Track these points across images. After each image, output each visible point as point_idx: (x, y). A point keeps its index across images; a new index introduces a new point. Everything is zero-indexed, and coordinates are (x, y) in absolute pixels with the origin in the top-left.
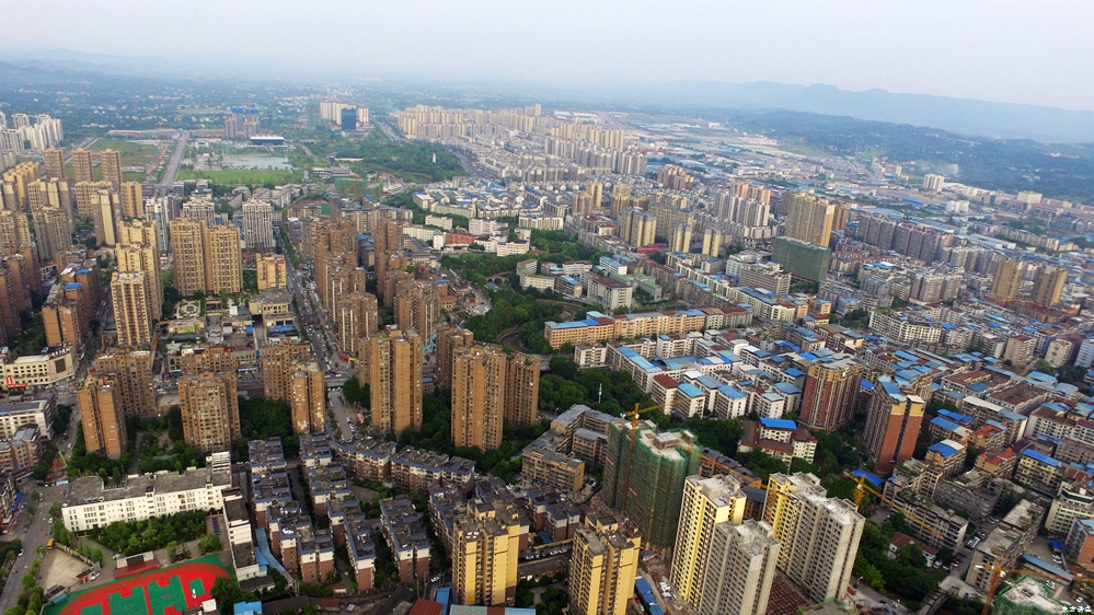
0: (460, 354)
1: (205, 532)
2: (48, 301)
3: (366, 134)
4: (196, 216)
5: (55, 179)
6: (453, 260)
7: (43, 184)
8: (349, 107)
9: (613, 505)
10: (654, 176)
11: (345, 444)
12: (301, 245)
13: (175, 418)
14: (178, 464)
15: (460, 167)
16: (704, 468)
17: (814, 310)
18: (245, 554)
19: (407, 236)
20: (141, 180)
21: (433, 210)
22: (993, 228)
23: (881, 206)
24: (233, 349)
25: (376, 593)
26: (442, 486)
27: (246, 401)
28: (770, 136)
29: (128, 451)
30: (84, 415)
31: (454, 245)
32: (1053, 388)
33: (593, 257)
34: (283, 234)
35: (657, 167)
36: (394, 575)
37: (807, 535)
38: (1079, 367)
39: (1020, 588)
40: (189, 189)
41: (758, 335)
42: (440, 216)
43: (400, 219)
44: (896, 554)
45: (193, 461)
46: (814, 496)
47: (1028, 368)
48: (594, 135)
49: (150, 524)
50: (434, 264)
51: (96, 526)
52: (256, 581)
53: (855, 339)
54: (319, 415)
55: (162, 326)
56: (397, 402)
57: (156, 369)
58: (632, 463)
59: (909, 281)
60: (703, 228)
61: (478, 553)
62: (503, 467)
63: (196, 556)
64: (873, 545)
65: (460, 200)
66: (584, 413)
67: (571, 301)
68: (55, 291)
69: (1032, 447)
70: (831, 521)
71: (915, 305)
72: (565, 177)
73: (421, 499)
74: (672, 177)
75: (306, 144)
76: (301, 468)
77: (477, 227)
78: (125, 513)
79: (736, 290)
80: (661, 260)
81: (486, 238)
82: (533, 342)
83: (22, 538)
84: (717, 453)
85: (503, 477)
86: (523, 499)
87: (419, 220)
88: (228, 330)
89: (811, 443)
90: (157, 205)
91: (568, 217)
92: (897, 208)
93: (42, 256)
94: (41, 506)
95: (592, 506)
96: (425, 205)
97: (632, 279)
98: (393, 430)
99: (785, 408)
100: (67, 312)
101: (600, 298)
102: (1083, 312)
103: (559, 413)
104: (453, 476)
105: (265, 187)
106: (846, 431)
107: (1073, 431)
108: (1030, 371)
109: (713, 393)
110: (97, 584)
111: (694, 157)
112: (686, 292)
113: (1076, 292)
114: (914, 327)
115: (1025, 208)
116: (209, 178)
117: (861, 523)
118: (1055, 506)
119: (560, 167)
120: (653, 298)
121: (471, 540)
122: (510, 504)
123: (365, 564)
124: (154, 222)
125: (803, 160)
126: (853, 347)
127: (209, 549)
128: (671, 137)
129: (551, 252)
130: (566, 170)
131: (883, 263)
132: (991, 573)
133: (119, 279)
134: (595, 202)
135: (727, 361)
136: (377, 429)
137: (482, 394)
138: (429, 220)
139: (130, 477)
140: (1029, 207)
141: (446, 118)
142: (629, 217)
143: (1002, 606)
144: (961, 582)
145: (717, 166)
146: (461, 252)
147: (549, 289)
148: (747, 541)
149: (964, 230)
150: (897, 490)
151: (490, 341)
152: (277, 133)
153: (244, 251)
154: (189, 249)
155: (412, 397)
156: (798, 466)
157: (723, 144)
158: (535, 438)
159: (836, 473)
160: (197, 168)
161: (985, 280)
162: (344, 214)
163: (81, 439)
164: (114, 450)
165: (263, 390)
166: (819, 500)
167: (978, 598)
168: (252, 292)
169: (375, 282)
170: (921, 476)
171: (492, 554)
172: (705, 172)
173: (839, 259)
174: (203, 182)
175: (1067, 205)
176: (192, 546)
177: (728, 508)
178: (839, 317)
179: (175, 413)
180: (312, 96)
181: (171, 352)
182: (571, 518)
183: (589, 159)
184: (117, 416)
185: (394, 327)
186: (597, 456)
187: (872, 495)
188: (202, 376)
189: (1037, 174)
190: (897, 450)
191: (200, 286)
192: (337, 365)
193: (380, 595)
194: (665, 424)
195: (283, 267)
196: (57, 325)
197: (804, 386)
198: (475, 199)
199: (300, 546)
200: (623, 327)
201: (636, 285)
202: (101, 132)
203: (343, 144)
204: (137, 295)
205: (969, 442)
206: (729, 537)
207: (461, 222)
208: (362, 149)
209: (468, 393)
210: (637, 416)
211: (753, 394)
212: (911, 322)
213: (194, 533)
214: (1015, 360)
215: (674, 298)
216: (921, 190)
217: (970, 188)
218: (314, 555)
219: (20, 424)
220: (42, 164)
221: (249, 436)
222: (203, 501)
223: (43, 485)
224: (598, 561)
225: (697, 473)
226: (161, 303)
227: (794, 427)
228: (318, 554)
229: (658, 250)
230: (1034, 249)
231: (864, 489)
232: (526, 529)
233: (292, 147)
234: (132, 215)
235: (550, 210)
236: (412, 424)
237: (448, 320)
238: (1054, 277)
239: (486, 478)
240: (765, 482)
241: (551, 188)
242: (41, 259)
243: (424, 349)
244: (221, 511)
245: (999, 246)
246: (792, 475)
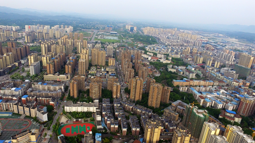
0: (152, 85)
1: (92, 117)
2: (67, 64)
3: (135, 33)
4: (97, 48)
5: (71, 39)
6: (153, 63)
7: (68, 40)
8: (132, 27)
9: (185, 126)
10: (204, 47)
11: (123, 102)
12: (119, 56)
13: (88, 91)
14: (88, 101)
15: (156, 42)
16: (209, 120)
17: (244, 84)
18: (99, 123)
19: (142, 56)
20: (87, 40)
21: (149, 51)
24: (102, 78)
25: (126, 136)
26: (144, 115)
27: (103, 90)
28: (236, 38)
29: (78, 97)
30: (71, 88)
31: (153, 59)
33: (186, 65)
34: (115, 54)
35: (204, 45)
36: (131, 133)
40: (96, 43)
41: (227, 89)
42: (150, 52)
43: (141, 52)
45: (91, 101)
46: (240, 132)
48: (189, 36)
49: (81, 113)
50: (148, 63)
51: (70, 111)
52: (101, 129)
54: (119, 95)
55: (88, 71)
56: (136, 94)
57: (86, 80)
58: (191, 116)
60: (215, 61)
61: (151, 131)
62: (159, 112)
63: (89, 121)
65: (156, 49)
66: (180, 102)
67: (180, 75)
68: (68, 62)
70: (244, 140)
72: (181, 46)
73: (139, 117)
74: (208, 47)
75: (122, 34)
76: (113, 106)
77: (159, 56)
78: (76, 110)
79: (223, 77)
80: (203, 67)
81: (161, 58)
82: (170, 84)
83: (57, 111)
84: (213, 117)
85: (159, 115)
86: (163, 121)
87: (145, 53)
88: (101, 74)
89: (240, 119)
90: (90, 45)
91: (181, 55)
93: (67, 55)
94: (61, 105)
95: (179, 125)
96: (147, 50)
97: (195, 71)
98: (134, 100)
99: (233, 108)
100: (70, 66)
101: (187, 75)
103: (174, 101)
104: (147, 113)
105: (112, 43)
106: (251, 117)
109: (214, 102)
110: (70, 123)
111: (214, 43)
112: (209, 76)
116: (101, 40)
117: (254, 142)
119: (180, 43)
120: (200, 77)
121: (149, 128)
122: (160, 121)
123: (125, 130)
124: (89, 49)
125: (245, 45)
127: (92, 120)
128: (209, 38)
129: (176, 63)
130: (182, 44)
133: (81, 60)
134: (188, 52)
135: (218, 94)
136: (131, 100)
137: (156, 94)
138: (148, 53)
139: (78, 102)
141: (154, 30)
142: (196, 56)
145: (221, 45)
146: (154, 61)
147: (175, 72)
148: (219, 141)
151: (159, 83)
152: (116, 32)
153: (106, 57)
154: (95, 55)
155: (140, 93)
156: (236, 124)
157: (223, 40)
158: (167, 107)
159: (247, 128)
160: (98, 38)
162: (129, 50)
163: (70, 93)
164: (76, 96)
165: (107, 87)
166: (241, 134)
168: (107, 66)
169: (134, 66)
171: (154, 132)
172: (217, 47)
173: (253, 72)
174: (99, 41)
176: (89, 119)
177: (215, 131)
178: (252, 87)
179: (88, 90)
180: (124, 24)
181: (89, 77)
182: (174, 127)
183: (187, 42)
184: (77, 89)
185: (137, 77)
186: (182, 113)
188: (95, 83)
191: (96, 63)
192: (124, 84)
193: (127, 137)
194: (200, 108)
195: (114, 61)
196: (68, 69)
197: (240, 103)
198: (159, 49)
199: (111, 123)
200: (192, 83)
201: (196, 73)
202: (80, 30)
203: (130, 35)
204: (84, 64)
206: (214, 139)
207: (155, 54)
208: (134, 36)
209: (153, 94)
210: (193, 105)
211: (224, 104)
213: (89, 117)
215: (206, 77)
218: (114, 126)
219: (59, 88)
220: (69, 36)
221: (103, 97)
222: (92, 110)
223: (62, 101)
224: (179, 138)
225: (207, 121)
226: (88, 66)
227: (235, 114)
228: (115, 125)
229: (203, 65)
232: (163, 128)
233: (119, 35)
234: (84, 47)
235: (177, 53)
236: (139, 100)
237: (150, 77)
239: (155, 114)
240: (226, 126)
241: (178, 48)
242: (66, 55)
243: (144, 83)
244: (95, 113)
246: (234, 126)
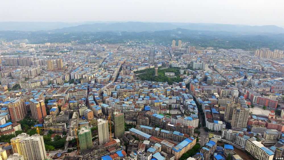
17: (2, 89)
22: (42, 53)
23: (10, 55)
32: (69, 86)
37: (30, 149)
38: (72, 79)
39: (81, 131)
44: (54, 139)
46: (26, 138)
47: (63, 83)
53: (18, 93)
59: (27, 72)
64: (48, 141)
69: (71, 100)
70: (34, 141)
71: (31, 78)
89: (19, 125)
92: (15, 54)
99: (6, 120)
102: (68, 67)
106: (27, 117)
107: (77, 93)
108: (64, 84)
113: (65, 63)
114: (33, 84)
115: (48, 47)
117: (42, 137)
118: (80, 110)
126: (19, 95)
131: (18, 70)
132: (75, 131)
140: (49, 46)
143: (80, 136)
144: (70, 137)
149: (36, 55)
150: (47, 125)
156: (18, 133)
159: (30, 129)
161: (46, 66)
166: (29, 138)
167: (75, 138)
170: (51, 118)
173: (4, 73)
175: (56, 44)
178: (11, 88)
187: (41, 129)
189: (47, 38)
190: (42, 115)
197: (9, 111)
205: (58, 105)
212: (32, 83)
214: (60, 83)
216: (20, 48)
217: (33, 45)
227: (12, 123)
230: (53, 56)
231: (39, 129)
238: (60, 61)
240: (10, 143)
245: (45, 57)
246: (17, 136)
